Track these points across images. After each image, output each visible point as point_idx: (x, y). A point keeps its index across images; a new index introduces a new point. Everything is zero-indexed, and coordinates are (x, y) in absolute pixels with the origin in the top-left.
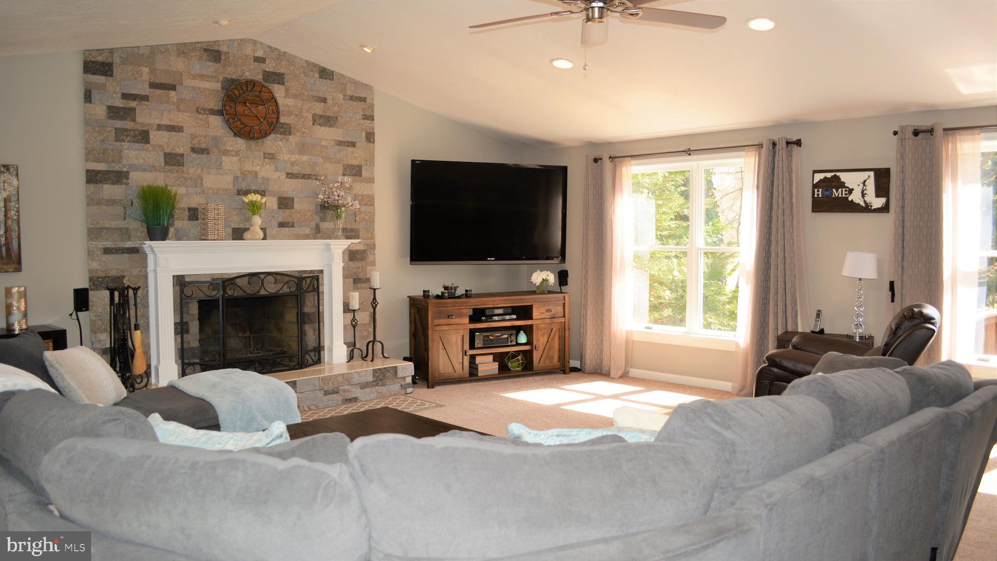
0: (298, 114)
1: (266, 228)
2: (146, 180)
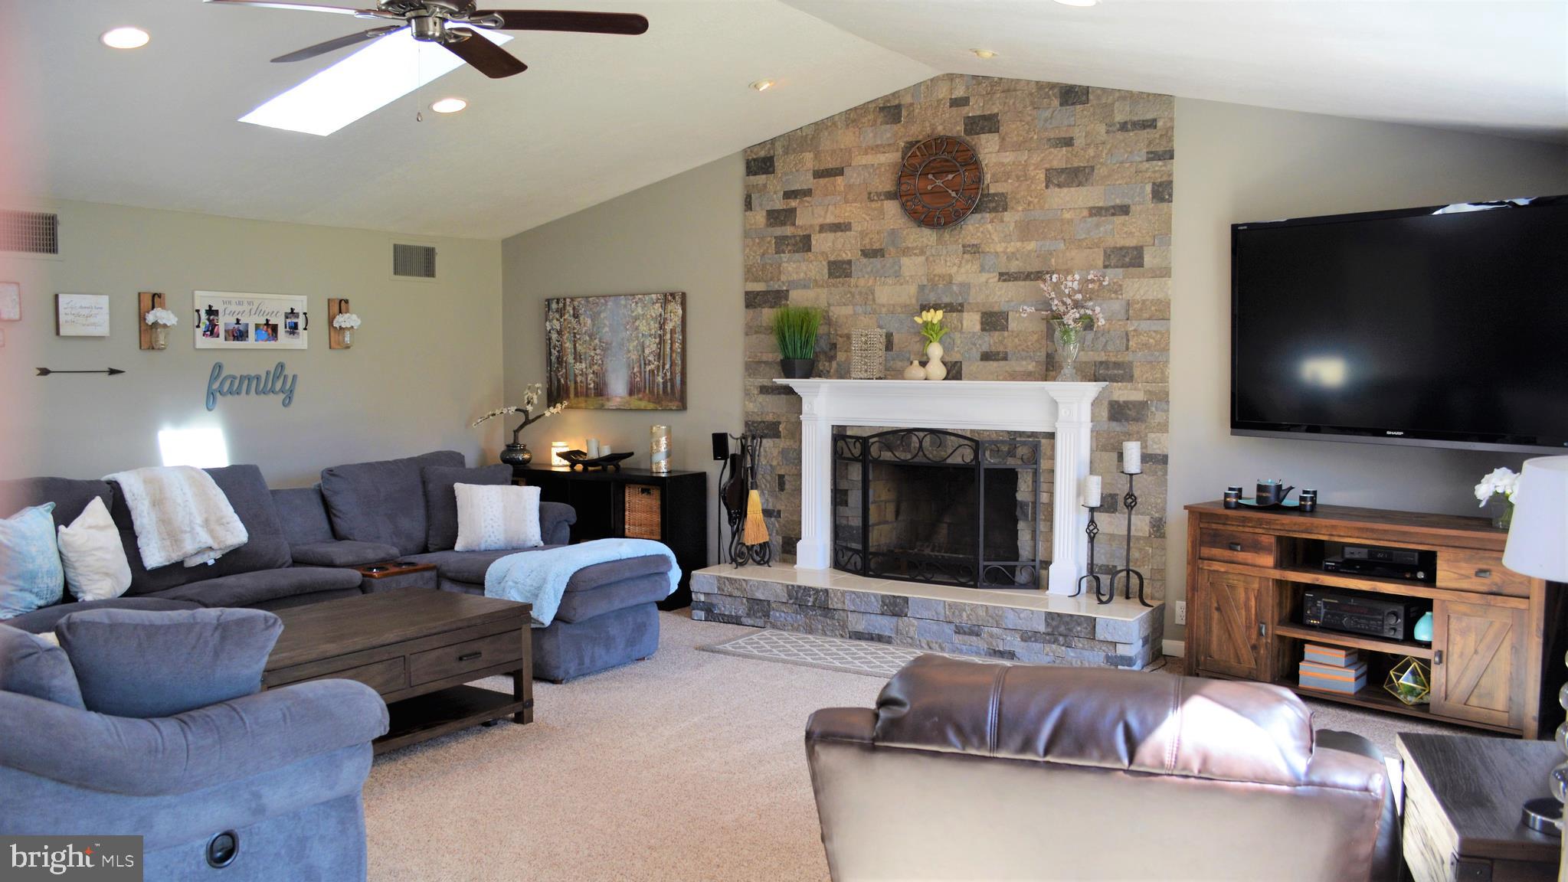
0: (1020, 173)
1: (961, 362)
2: (807, 300)
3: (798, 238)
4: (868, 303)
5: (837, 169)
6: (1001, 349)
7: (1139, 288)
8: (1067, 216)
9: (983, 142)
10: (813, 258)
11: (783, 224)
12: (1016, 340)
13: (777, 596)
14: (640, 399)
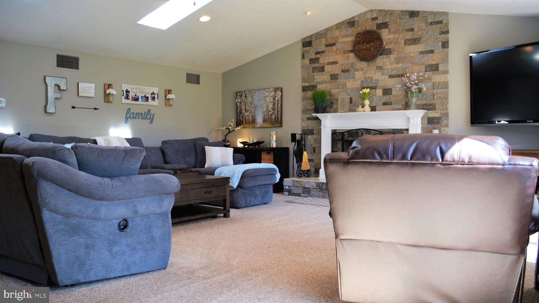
0: (396, 41)
1: (376, 106)
2: (323, 88)
3: (320, 67)
4: (344, 88)
5: (333, 43)
6: (390, 101)
7: (437, 78)
8: (412, 55)
9: (383, 31)
10: (325, 74)
11: (315, 63)
12: (395, 98)
13: (313, 186)
14: (267, 124)
